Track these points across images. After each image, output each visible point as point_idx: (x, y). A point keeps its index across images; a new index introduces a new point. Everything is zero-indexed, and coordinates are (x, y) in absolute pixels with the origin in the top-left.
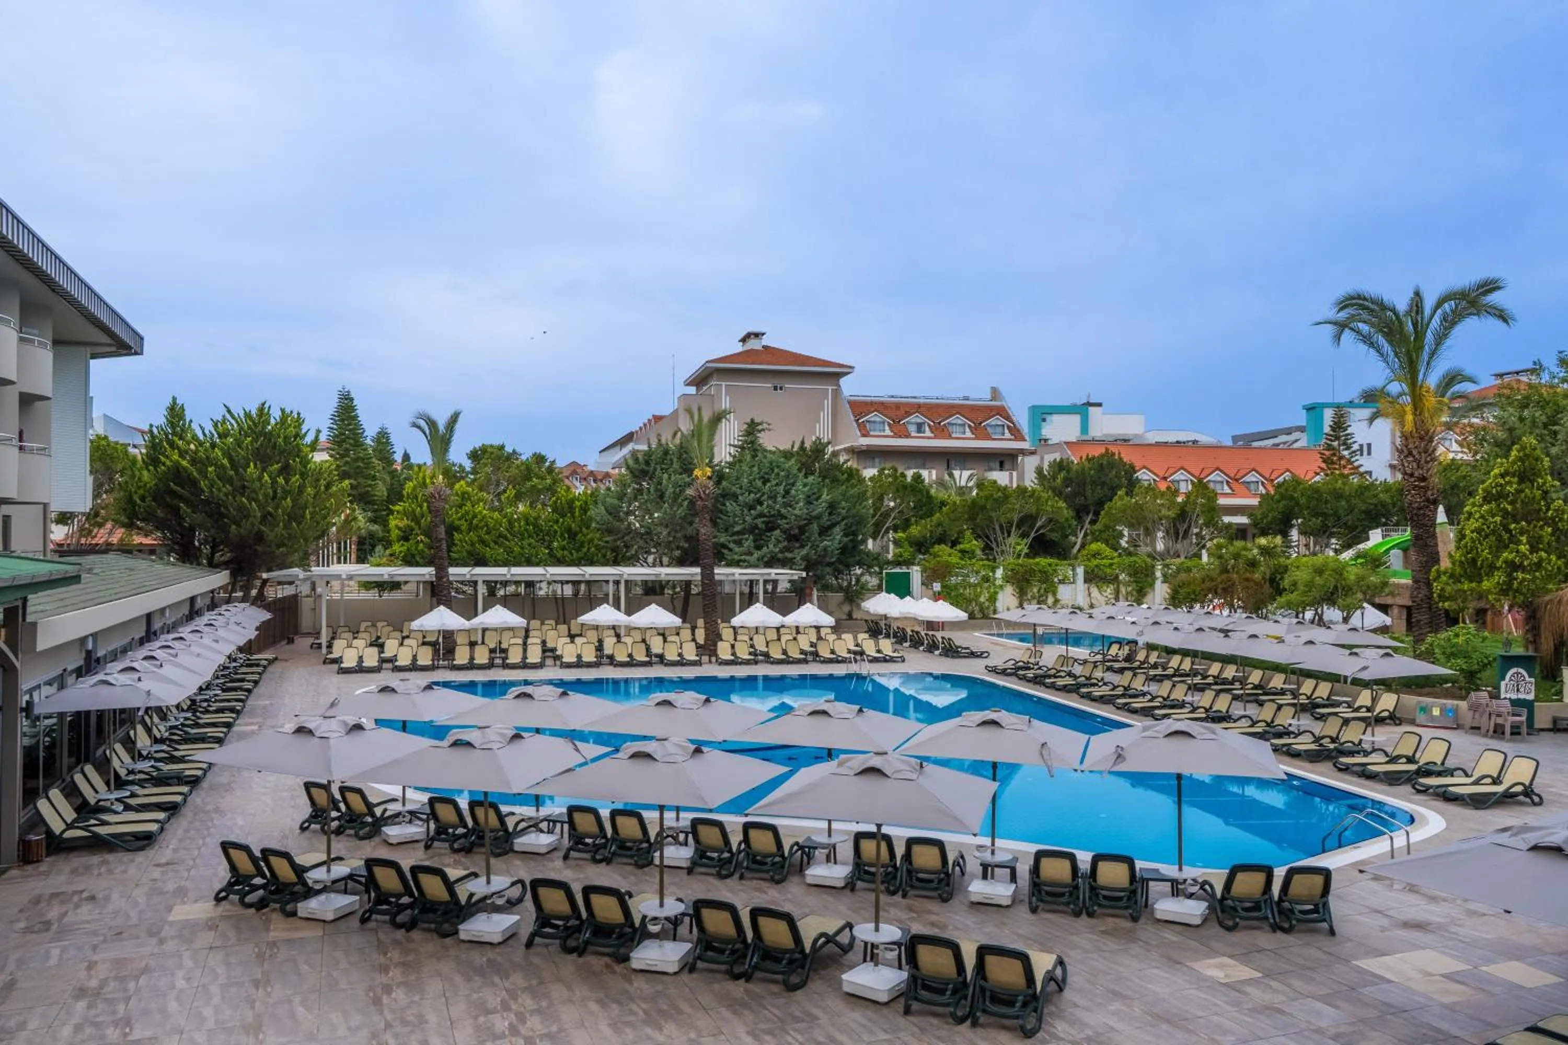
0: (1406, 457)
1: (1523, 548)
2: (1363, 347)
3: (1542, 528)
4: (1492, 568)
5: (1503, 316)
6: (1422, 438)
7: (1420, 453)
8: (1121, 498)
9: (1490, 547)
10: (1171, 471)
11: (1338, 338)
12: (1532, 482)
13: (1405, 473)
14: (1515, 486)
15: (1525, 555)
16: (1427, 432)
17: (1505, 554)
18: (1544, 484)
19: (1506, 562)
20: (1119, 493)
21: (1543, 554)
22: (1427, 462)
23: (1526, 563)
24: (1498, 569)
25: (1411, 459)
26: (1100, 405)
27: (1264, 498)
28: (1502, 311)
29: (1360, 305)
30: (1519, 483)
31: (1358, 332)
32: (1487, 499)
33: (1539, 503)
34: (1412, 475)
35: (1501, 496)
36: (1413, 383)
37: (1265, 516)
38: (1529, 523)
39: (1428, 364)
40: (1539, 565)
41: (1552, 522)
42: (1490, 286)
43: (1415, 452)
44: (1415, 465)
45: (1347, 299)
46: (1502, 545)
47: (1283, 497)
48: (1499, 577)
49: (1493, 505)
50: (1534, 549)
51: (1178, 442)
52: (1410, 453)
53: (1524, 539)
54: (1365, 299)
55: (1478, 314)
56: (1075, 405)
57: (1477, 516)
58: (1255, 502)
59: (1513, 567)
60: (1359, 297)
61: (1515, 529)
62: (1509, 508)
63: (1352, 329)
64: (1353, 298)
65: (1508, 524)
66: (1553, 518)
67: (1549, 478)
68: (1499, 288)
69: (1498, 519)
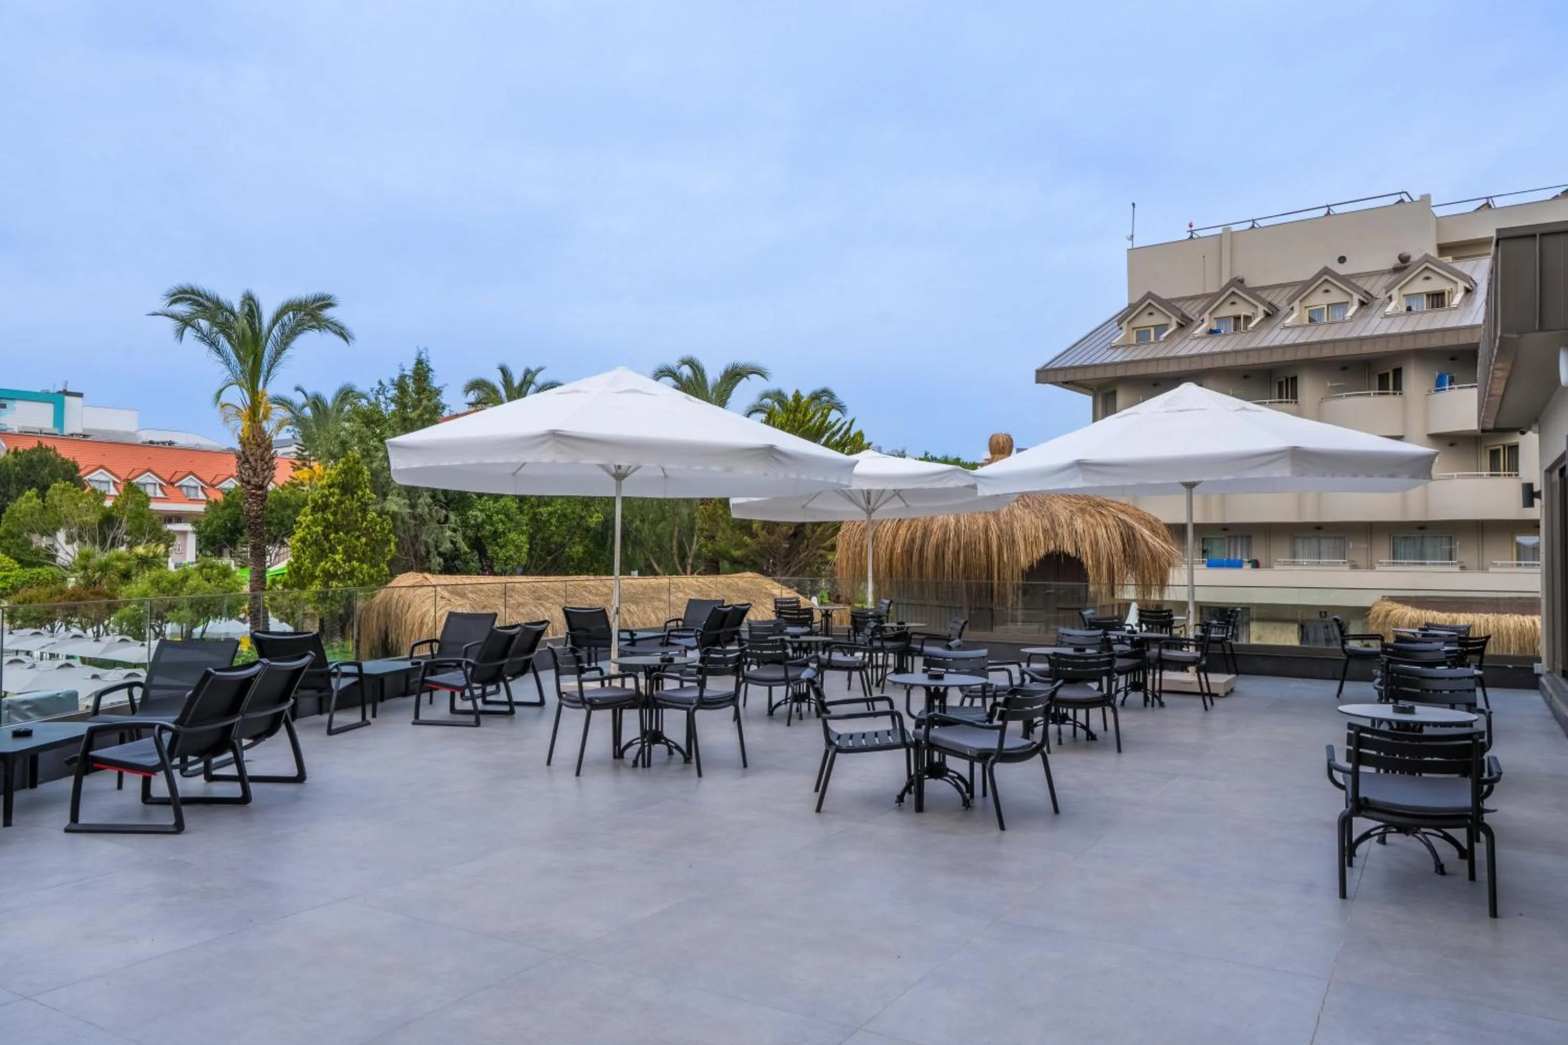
0: (244, 463)
1: (338, 557)
2: (205, 348)
3: (358, 538)
4: (313, 577)
5: (343, 333)
6: (259, 446)
7: (256, 461)
8: (29, 499)
9: (312, 558)
10: (136, 473)
11: (180, 333)
12: (352, 494)
13: (242, 481)
14: (336, 497)
15: (339, 564)
16: (264, 441)
17: (322, 564)
18: (363, 496)
19: (323, 571)
20: (27, 493)
21: (355, 564)
22: (264, 470)
23: (339, 572)
24: (316, 577)
25: (247, 466)
26: (80, 395)
27: (213, 505)
28: (342, 328)
29: (195, 301)
30: (342, 495)
31: (199, 330)
32: (314, 510)
33: (356, 515)
34: (248, 483)
35: (325, 507)
36: (254, 392)
37: (209, 524)
38: (347, 533)
39: (269, 372)
40: (351, 574)
41: (367, 532)
42: (325, 302)
43: (251, 459)
44: (251, 474)
45: (180, 292)
46: (322, 555)
47: (228, 505)
48: (316, 586)
49: (319, 515)
50: (349, 559)
51: (151, 442)
52: (247, 461)
53: (340, 548)
54: (200, 295)
55: (319, 329)
56: (47, 393)
57: (304, 525)
58: (200, 508)
59: (329, 576)
60: (193, 292)
61: (335, 538)
62: (331, 518)
63: (193, 327)
64: (185, 292)
65: (328, 535)
66: (366, 529)
67: (368, 491)
68: (331, 305)
69: (320, 529)
